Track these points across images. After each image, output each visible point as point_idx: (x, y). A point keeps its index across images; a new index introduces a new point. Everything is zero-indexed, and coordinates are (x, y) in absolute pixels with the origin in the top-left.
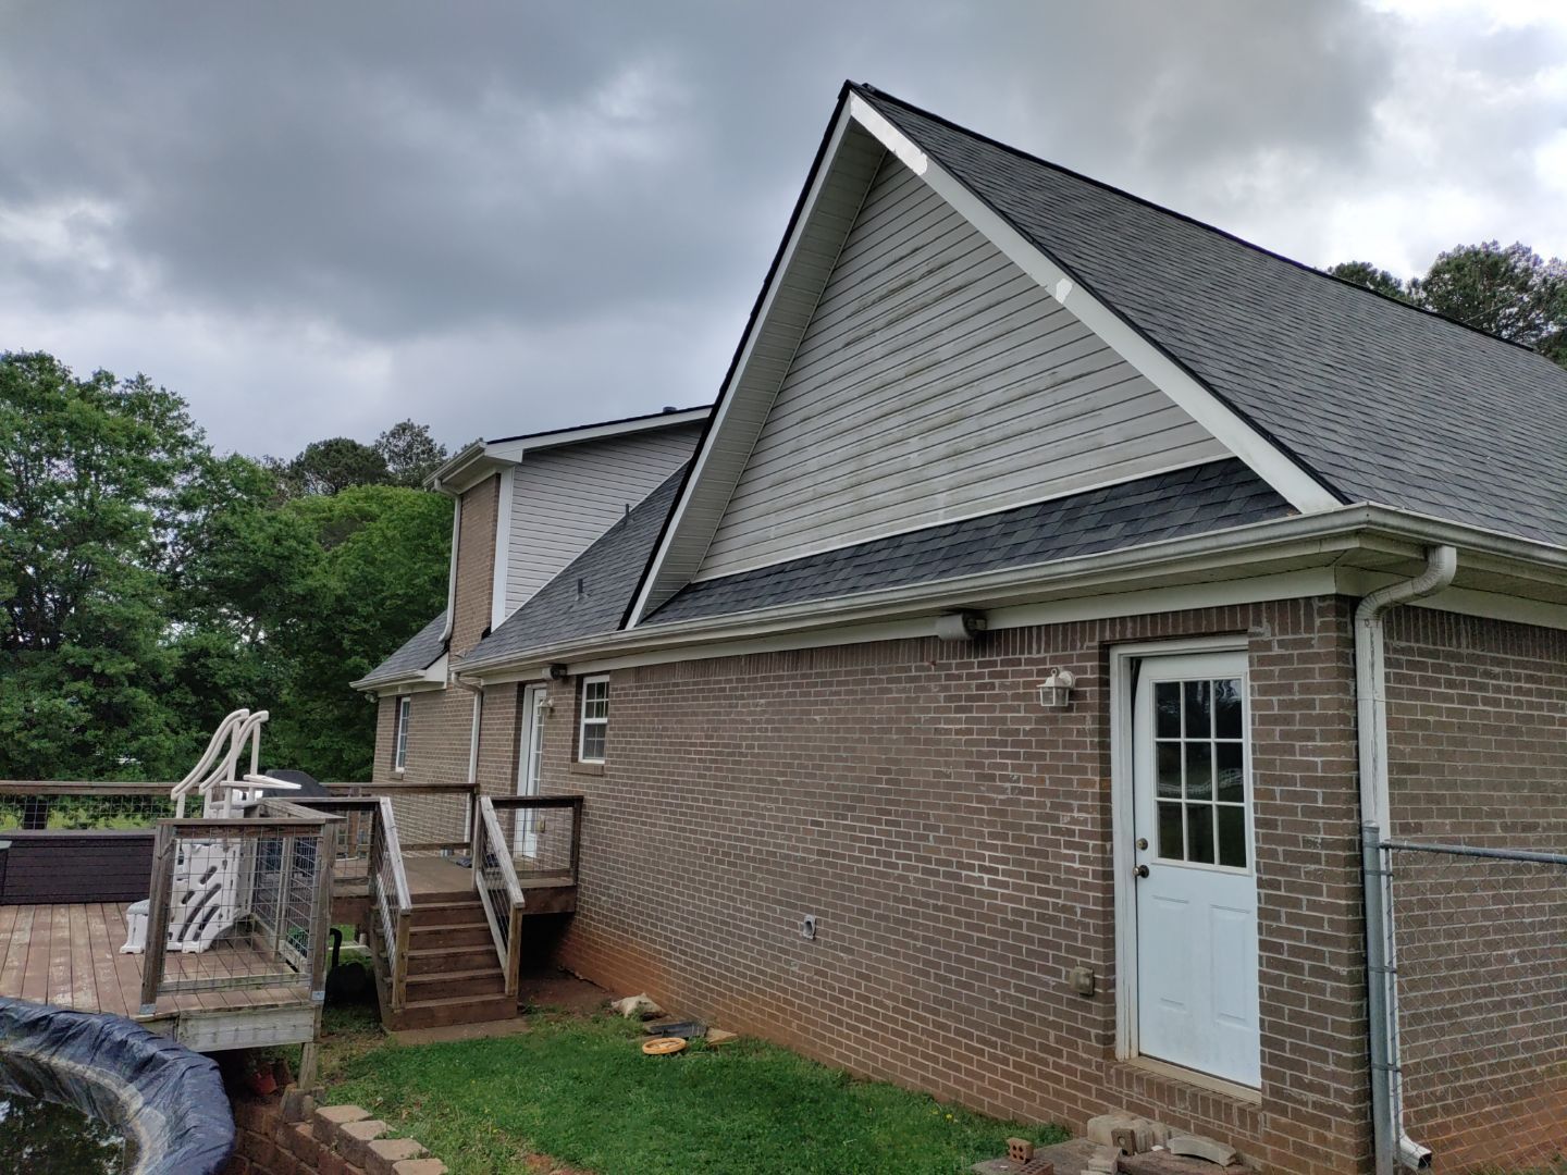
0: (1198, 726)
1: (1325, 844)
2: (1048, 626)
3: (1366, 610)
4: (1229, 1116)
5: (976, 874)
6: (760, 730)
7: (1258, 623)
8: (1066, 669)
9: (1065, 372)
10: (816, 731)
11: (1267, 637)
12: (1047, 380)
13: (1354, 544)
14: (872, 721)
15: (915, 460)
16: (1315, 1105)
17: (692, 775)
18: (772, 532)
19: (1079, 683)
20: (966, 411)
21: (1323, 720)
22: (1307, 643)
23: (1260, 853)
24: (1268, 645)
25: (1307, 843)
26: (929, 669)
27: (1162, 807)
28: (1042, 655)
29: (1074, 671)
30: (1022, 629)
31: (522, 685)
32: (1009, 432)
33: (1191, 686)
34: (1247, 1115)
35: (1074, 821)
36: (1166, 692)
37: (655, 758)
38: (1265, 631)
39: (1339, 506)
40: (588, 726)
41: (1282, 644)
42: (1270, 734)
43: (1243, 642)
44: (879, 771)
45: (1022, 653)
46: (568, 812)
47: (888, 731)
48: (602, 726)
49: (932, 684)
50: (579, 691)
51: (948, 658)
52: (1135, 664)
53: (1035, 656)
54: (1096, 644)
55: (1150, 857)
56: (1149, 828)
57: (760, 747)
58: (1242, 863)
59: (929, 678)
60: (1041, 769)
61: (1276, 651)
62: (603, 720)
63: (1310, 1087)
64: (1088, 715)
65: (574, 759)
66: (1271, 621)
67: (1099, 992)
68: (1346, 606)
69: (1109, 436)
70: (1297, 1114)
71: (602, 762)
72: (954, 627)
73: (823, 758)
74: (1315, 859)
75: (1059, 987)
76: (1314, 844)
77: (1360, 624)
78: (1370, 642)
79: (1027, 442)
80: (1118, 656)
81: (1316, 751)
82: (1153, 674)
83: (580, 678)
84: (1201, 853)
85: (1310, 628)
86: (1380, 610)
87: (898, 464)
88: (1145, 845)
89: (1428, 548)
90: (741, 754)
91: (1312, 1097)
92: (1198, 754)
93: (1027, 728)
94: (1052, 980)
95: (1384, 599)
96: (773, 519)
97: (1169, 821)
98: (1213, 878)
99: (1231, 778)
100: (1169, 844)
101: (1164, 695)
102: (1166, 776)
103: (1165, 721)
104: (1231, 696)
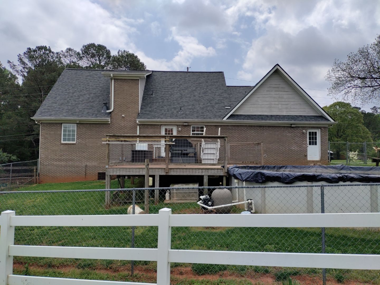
0: (313, 135)
2: (301, 127)
22: (326, 130)
27: (309, 141)
29: (305, 130)
30: (299, 126)
31: (161, 125)
33: (312, 132)
35: (305, 143)
38: (322, 129)
50: (191, 127)
53: (300, 129)
54: (307, 128)
55: (308, 145)
61: (323, 130)
64: (306, 134)
68: (328, 127)
82: (309, 131)
84: (313, 144)
92: (313, 137)
97: (310, 142)
98: (314, 146)
99: (316, 139)
100: (310, 144)
101: (310, 133)
102: (310, 139)
103: (310, 135)
104: (316, 133)
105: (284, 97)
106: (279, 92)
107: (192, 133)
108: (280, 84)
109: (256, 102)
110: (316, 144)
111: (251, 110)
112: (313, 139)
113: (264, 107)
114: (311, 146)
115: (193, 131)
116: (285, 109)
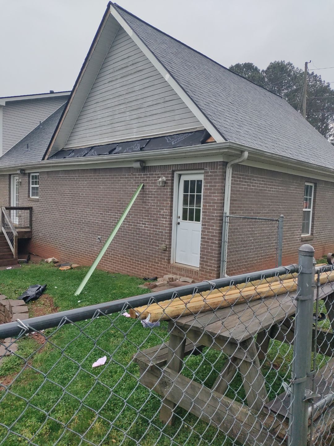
0: (193, 191)
1: (216, 216)
2: (160, 166)
3: (229, 165)
4: (193, 274)
5: (141, 225)
6: (85, 190)
7: (206, 167)
8: (164, 176)
9: (167, 99)
10: (101, 190)
11: (208, 170)
12: (162, 101)
13: (226, 150)
14: (116, 188)
15: (128, 118)
16: (210, 269)
17: (66, 202)
18: (88, 135)
19: (167, 180)
20: (142, 106)
21: (217, 189)
22: (216, 172)
23: (203, 218)
24: (208, 172)
25: (212, 216)
26: (131, 175)
27: (184, 209)
28: (159, 173)
29: (166, 177)
30: (154, 166)
31: (10, 175)
32: (152, 113)
34: (196, 273)
35: (164, 212)
36: (186, 182)
37: (54, 197)
39: (224, 141)
40: (32, 188)
41: (211, 172)
42: (207, 193)
43: (203, 171)
44: (118, 201)
45: (154, 172)
46: (28, 211)
47: (120, 191)
48: (37, 188)
49: (131, 179)
50: (29, 178)
51: (136, 173)
52: (180, 176)
53: (157, 173)
54: (171, 171)
55: (180, 220)
56: (181, 214)
57: (85, 194)
58: (199, 221)
59: (131, 178)
60: (157, 200)
61: (210, 174)
62: (38, 186)
63: (209, 266)
64: (169, 188)
65: (29, 196)
66: (209, 167)
67: (167, 250)
68: (225, 164)
69: (177, 118)
70: (206, 272)
71: (38, 198)
72: (137, 165)
73: (103, 197)
74: (214, 219)
75: (159, 249)
76: (214, 216)
77: (227, 168)
78: (229, 172)
79: (157, 117)
80: (176, 174)
81: (216, 196)
82: (184, 178)
83: (29, 174)
84: (191, 219)
85: (217, 169)
86: (232, 165)
87: (123, 119)
88: (179, 218)
89: (242, 152)
90: (80, 196)
91: (209, 268)
92: (192, 197)
93: (155, 190)
94: (157, 248)
95: (232, 163)
96: (88, 131)
97: (185, 212)
98: (193, 224)
99: (199, 202)
100: (184, 217)
102: (185, 202)
103: (185, 189)
104: (199, 183)
106: (127, 79)
107: (32, 187)
108: (129, 55)
112: (192, 203)
114: (188, 223)
115: (33, 183)
116: (136, 121)
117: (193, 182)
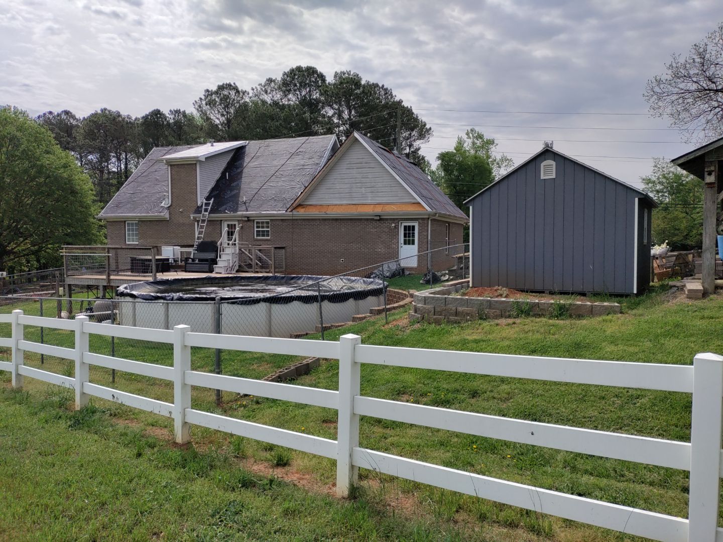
0: (409, 230)
2: (391, 218)
4: (414, 269)
7: (419, 220)
9: (392, 185)
10: (343, 231)
12: (389, 186)
15: (364, 191)
16: (423, 266)
20: (375, 186)
21: (426, 230)
23: (417, 243)
26: (369, 223)
28: (390, 222)
29: (395, 224)
30: (386, 218)
31: (221, 220)
32: (383, 191)
34: (416, 269)
35: (394, 241)
39: (432, 211)
42: (420, 231)
43: (417, 222)
45: (386, 221)
48: (269, 231)
49: (369, 225)
50: (254, 223)
52: (401, 223)
54: (398, 221)
55: (403, 245)
56: (402, 242)
60: (389, 236)
61: (421, 223)
63: (423, 264)
64: (396, 229)
65: (254, 237)
68: (428, 218)
69: (399, 195)
70: (421, 267)
71: (269, 238)
72: (377, 218)
76: (424, 242)
77: (429, 220)
79: (386, 193)
80: (400, 222)
81: (425, 233)
82: (404, 225)
83: (253, 220)
84: (409, 244)
85: (424, 221)
86: (431, 219)
87: (360, 191)
89: (436, 214)
92: (409, 234)
96: (326, 195)
97: (405, 241)
98: (411, 246)
99: (413, 236)
100: (405, 244)
101: (405, 227)
102: (405, 236)
103: (405, 230)
104: (414, 227)
105: (369, 176)
106: (362, 170)
107: (257, 231)
108: (364, 157)
109: (333, 185)
110: (413, 243)
111: (327, 197)
112: (409, 237)
113: (343, 192)
114: (407, 246)
115: (258, 227)
116: (370, 193)
117: (409, 226)
